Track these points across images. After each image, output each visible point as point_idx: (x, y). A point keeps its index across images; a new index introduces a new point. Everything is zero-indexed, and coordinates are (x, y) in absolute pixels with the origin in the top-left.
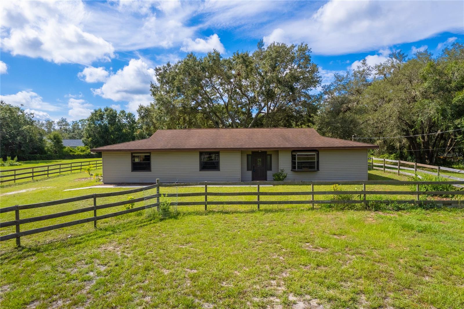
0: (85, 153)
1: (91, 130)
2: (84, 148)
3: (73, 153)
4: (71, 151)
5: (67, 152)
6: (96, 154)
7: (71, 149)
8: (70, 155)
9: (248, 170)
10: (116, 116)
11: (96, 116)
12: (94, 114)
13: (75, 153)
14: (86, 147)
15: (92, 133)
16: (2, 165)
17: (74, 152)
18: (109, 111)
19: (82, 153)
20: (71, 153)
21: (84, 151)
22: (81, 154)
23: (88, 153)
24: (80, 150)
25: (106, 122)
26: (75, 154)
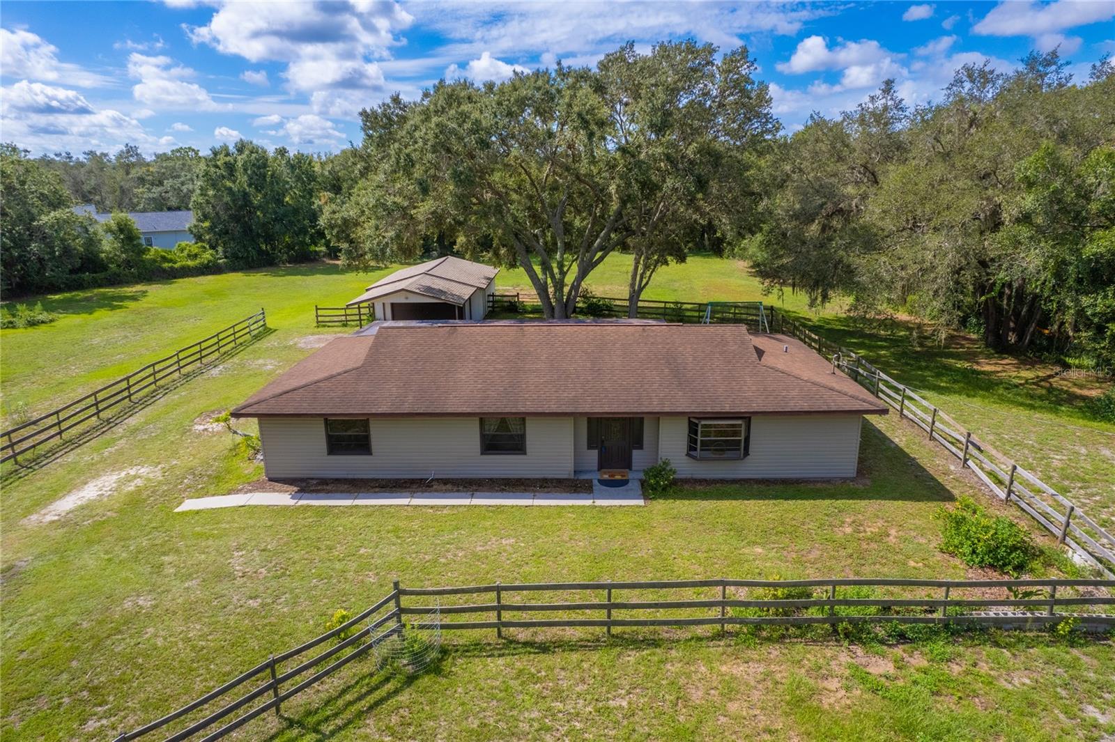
0: (198, 261)
1: (208, 202)
2: (195, 250)
3: (170, 265)
4: (164, 259)
5: (155, 261)
6: (225, 263)
7: (164, 254)
8: (164, 271)
9: (590, 447)
10: (265, 166)
11: (217, 166)
12: (210, 161)
13: (175, 263)
14: (200, 244)
15: (209, 209)
16: (11, 325)
17: (171, 261)
18: (247, 152)
19: (190, 263)
20: (166, 265)
21: (196, 256)
22: (189, 266)
23: (206, 262)
24: (186, 252)
25: (243, 179)
26: (176, 266)
